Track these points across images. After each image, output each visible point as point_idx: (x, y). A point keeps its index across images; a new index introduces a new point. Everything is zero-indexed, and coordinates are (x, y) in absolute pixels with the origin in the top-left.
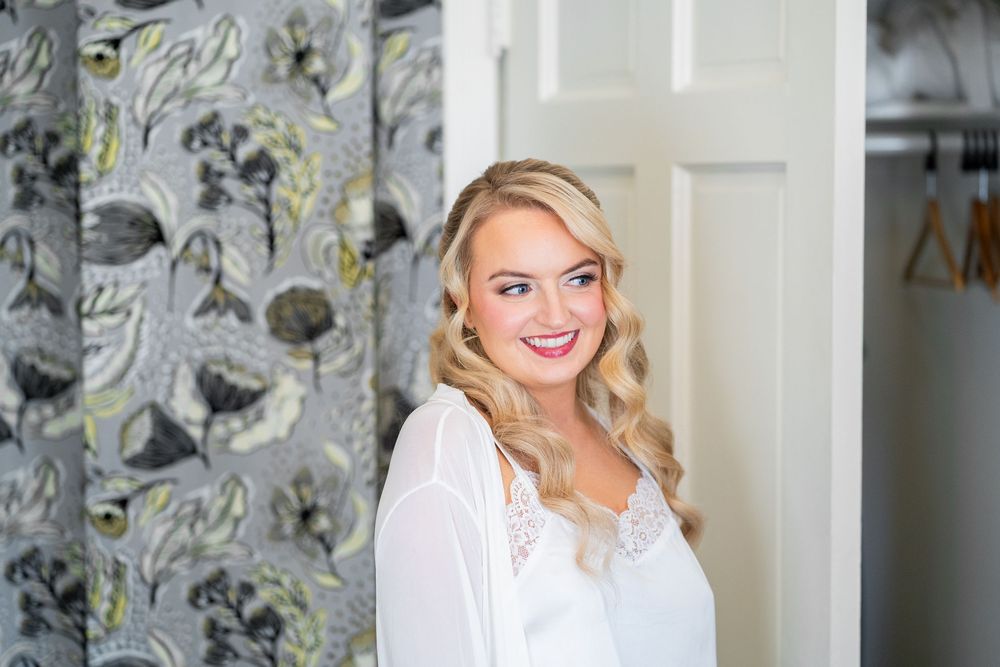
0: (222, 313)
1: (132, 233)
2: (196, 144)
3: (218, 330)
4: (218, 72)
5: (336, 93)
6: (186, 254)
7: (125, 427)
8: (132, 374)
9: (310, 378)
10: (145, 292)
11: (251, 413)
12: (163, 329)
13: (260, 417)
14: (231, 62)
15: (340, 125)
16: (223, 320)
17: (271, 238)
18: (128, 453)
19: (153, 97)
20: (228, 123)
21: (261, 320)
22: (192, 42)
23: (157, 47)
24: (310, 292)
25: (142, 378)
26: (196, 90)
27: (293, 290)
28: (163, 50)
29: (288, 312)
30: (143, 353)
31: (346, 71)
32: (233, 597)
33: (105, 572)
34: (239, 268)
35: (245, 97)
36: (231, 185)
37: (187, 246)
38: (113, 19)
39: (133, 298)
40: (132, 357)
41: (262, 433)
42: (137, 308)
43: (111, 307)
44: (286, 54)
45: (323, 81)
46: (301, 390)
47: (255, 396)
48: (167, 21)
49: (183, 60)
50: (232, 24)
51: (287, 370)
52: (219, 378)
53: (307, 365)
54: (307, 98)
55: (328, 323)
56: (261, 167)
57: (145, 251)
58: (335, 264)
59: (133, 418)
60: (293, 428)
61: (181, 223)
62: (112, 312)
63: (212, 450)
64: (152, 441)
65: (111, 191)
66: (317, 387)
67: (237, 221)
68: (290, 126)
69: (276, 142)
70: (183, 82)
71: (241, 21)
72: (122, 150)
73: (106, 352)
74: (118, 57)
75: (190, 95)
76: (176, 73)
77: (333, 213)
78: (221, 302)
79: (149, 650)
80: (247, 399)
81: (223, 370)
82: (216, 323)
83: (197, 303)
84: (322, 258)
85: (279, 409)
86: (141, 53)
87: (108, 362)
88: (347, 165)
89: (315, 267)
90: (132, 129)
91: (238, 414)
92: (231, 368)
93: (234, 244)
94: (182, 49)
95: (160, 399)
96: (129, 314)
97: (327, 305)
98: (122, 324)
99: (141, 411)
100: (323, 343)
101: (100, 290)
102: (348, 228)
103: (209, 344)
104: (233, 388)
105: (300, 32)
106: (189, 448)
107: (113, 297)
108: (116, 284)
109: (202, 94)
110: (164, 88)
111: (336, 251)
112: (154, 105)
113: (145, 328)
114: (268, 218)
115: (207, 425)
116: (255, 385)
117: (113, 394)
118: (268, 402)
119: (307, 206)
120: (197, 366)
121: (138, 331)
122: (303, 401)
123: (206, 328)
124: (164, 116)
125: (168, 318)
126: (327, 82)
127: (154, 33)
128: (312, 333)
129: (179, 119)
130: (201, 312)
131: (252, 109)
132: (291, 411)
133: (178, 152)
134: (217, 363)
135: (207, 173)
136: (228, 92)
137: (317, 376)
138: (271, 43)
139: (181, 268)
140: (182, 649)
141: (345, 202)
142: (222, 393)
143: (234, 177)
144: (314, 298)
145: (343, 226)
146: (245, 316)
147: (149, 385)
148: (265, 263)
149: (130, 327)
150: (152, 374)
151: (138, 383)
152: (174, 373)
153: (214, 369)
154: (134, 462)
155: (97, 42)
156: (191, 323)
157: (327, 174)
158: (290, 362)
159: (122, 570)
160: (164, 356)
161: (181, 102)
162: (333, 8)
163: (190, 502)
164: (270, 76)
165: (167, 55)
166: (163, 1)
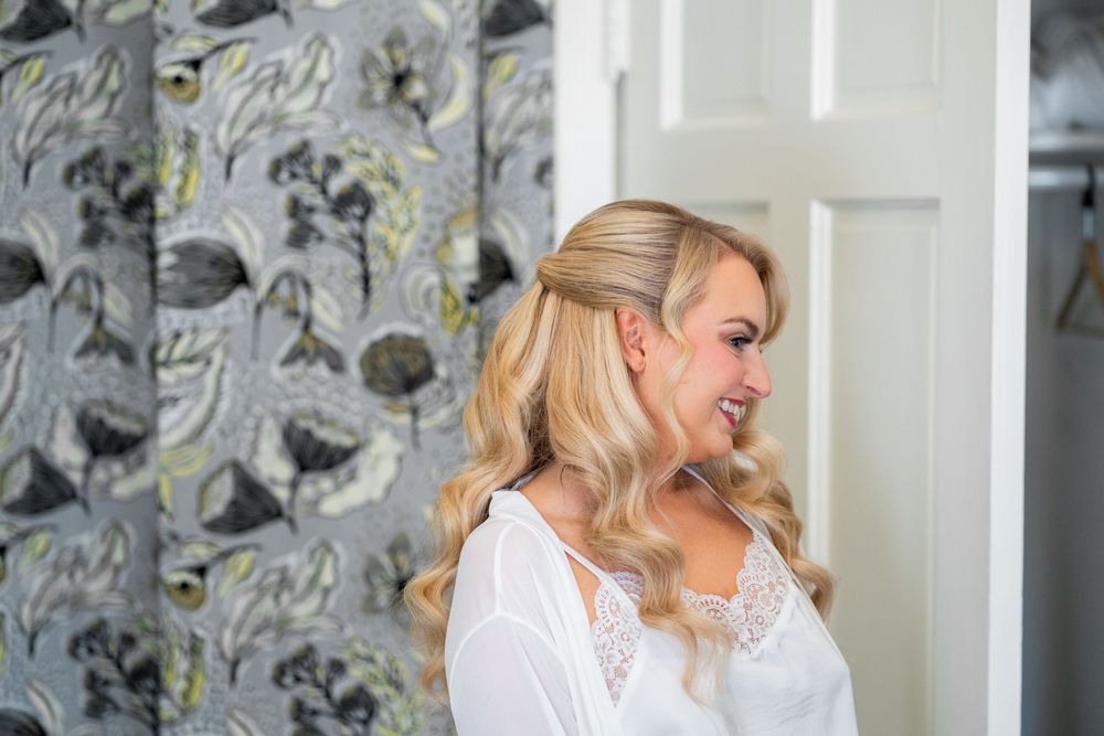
0: (311, 362)
1: (213, 274)
2: (284, 176)
3: (307, 381)
4: (308, 97)
5: (439, 121)
6: (273, 297)
7: (204, 487)
8: (212, 430)
9: (408, 434)
10: (227, 338)
11: (342, 472)
12: (247, 379)
13: (352, 477)
14: (323, 86)
15: (442, 155)
16: (313, 370)
17: (366, 279)
18: (207, 516)
19: (238, 124)
20: (319, 152)
21: (354, 370)
22: (279, 64)
23: (241, 69)
24: (408, 339)
25: (223, 433)
26: (284, 116)
27: (390, 338)
28: (248, 73)
29: (384, 361)
30: (224, 406)
31: (449, 96)
32: (321, 675)
33: (181, 647)
34: (330, 312)
35: (337, 124)
36: (323, 221)
37: (273, 288)
38: (194, 37)
39: (214, 345)
40: (212, 410)
41: (354, 495)
42: (217, 356)
43: (190, 354)
44: (383, 78)
45: (423, 107)
46: (398, 447)
47: (347, 454)
48: (253, 40)
49: (270, 83)
50: (324, 44)
51: (383, 426)
52: (308, 433)
53: (404, 419)
54: (406, 125)
55: (428, 374)
56: (355, 202)
57: (227, 293)
58: (436, 309)
59: (213, 476)
60: (389, 489)
61: (266, 263)
62: (190, 360)
63: (299, 513)
64: (234, 503)
65: (190, 227)
66: (416, 444)
67: (329, 260)
68: (387, 157)
69: (372, 174)
70: (270, 107)
71: (334, 41)
72: (203, 182)
73: (184, 405)
74: (198, 80)
75: (277, 122)
76: (263, 98)
77: (434, 252)
78: (310, 350)
79: (229, 733)
80: (338, 457)
81: (312, 424)
82: (305, 373)
83: (284, 350)
84: (421, 303)
85: (373, 468)
86: (223, 76)
87: (186, 415)
88: (450, 200)
89: (414, 312)
90: (214, 159)
91: (329, 472)
92: (321, 422)
93: (324, 285)
94: (269, 72)
95: (242, 456)
96: (209, 363)
97: (427, 354)
98: (201, 375)
99: (221, 470)
100: (422, 395)
101: (177, 336)
102: (451, 269)
103: (297, 396)
104: (322, 445)
105: (399, 53)
106: (273, 510)
107: (192, 344)
108: (195, 330)
109: (291, 121)
110: (250, 114)
111: (437, 295)
112: (238, 133)
113: (227, 379)
114: (363, 258)
115: (294, 485)
116: (347, 441)
117: (192, 451)
118: (362, 461)
119: (406, 245)
120: (283, 420)
121: (219, 381)
122: (400, 459)
123: (293, 379)
124: (249, 145)
125: (252, 367)
126: (429, 108)
127: (238, 54)
128: (411, 384)
129: (265, 149)
130: (289, 360)
131: (345, 138)
132: (387, 470)
133: (265, 185)
134: (306, 417)
135: (296, 208)
136: (320, 118)
137: (415, 432)
138: (367, 64)
139: (267, 313)
140: (265, 732)
141: (447, 240)
142: (310, 450)
143: (326, 213)
144: (413, 346)
145: (445, 266)
146: (337, 364)
147: (230, 441)
148: (359, 308)
149: (210, 377)
150: (234, 430)
151: (218, 440)
152: (258, 428)
153: (302, 424)
154: (214, 526)
155: (175, 64)
156: (277, 373)
157: (428, 209)
158: (386, 416)
159: (198, 644)
160: (247, 409)
161: (267, 130)
162: (435, 27)
163: (275, 570)
164: (366, 102)
165: (254, 77)
166: (248, 18)
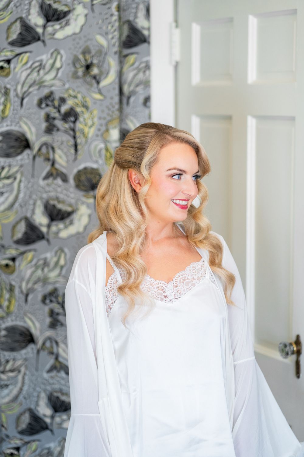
0: (55, 178)
1: (16, 144)
2: (43, 105)
3: (53, 186)
4: (52, 74)
5: (103, 83)
6: (39, 153)
7: (14, 227)
8: (17, 205)
9: (93, 206)
10: (22, 169)
11: (68, 221)
12: (30, 185)
13: (71, 223)
14: (58, 69)
15: (105, 97)
16: (55, 182)
17: (76, 146)
18: (15, 238)
19: (25, 85)
20: (57, 96)
21: (72, 181)
22: (41, 61)
23: (26, 63)
24: (93, 169)
25: (21, 206)
26: (43, 82)
27: (85, 169)
28: (29, 65)
29: (83, 178)
30: (21, 195)
31: (108, 73)
32: (60, 300)
33: (6, 289)
34: (62, 159)
35: (64, 85)
36: (59, 123)
37: (40, 149)
38: (7, 51)
39: (17, 172)
40: (17, 197)
41: (72, 230)
42: (19, 176)
43: (8, 175)
44: (82, 66)
45: (98, 78)
46: (89, 211)
47: (69, 214)
48: (30, 52)
49: (38, 69)
50: (59, 53)
51: (83, 203)
52: (54, 206)
53: (91, 201)
54: (91, 85)
56: (71, 115)
57: (22, 152)
58: (103, 157)
59: (18, 223)
60: (85, 228)
61: (37, 139)
62: (8, 178)
63: (51, 237)
64: (26, 233)
65: (7, 126)
67: (61, 138)
68: (83, 98)
69: (78, 104)
70: (38, 78)
71: (62, 52)
72: (12, 108)
73: (6, 195)
74: (9, 67)
75: (40, 84)
76: (35, 74)
77: (102, 135)
78: (55, 174)
79: (25, 322)
80: (66, 215)
81: (55, 203)
82: (53, 183)
83: (44, 174)
84: (97, 155)
85: (79, 219)
86: (19, 66)
87: (7, 199)
88: (108, 114)
89: (94, 159)
90: (16, 99)
91: (62, 222)
92: (59, 202)
93: (60, 148)
94: (37, 64)
95: (29, 215)
96: (15, 179)
97: (99, 175)
98: (12, 183)
99: (20, 220)
101: (3, 168)
102: (109, 142)
103: (49, 192)
104: (60, 211)
105: (88, 57)
106: (41, 236)
107: (8, 171)
108: (10, 166)
109: (46, 84)
110: (30, 81)
111: (104, 152)
112: (25, 89)
113: (22, 185)
114: (74, 137)
115: (49, 226)
116: (69, 209)
117: (9, 213)
118: (75, 217)
119: (91, 132)
120: (44, 201)
121: (19, 186)
122: (90, 216)
123: (48, 185)
124: (30, 93)
125: (32, 180)
126: (100, 78)
127: (25, 57)
128: (93, 187)
129: (36, 94)
130: (46, 178)
131: (67, 90)
132: (85, 220)
133: (35, 109)
134: (53, 200)
135: (48, 118)
136: (57, 83)
138: (76, 61)
139: (37, 159)
140: (39, 321)
141: (107, 130)
142: (55, 213)
143: (60, 120)
144: (94, 172)
145: (106, 141)
146: (65, 179)
147: (24, 209)
148: (73, 157)
149: (16, 184)
150: (25, 205)
151: (19, 209)
152: (34, 204)
153: (52, 202)
154: (18, 242)
155: (1, 61)
156: (42, 183)
157: (100, 118)
158: (84, 199)
159: (13, 288)
160: (30, 197)
161: (37, 87)
162: (102, 46)
163: (42, 259)
164: (75, 76)
165: (31, 67)
166: (29, 43)
